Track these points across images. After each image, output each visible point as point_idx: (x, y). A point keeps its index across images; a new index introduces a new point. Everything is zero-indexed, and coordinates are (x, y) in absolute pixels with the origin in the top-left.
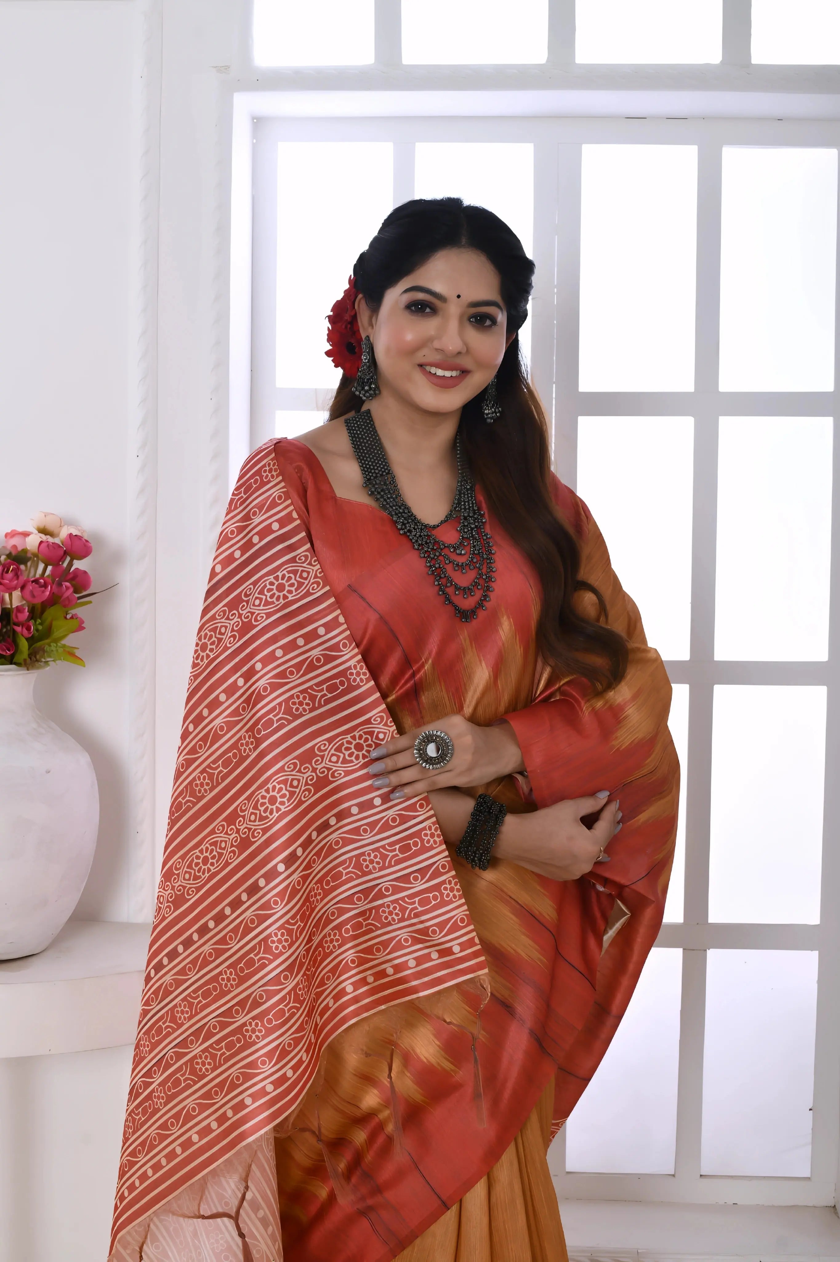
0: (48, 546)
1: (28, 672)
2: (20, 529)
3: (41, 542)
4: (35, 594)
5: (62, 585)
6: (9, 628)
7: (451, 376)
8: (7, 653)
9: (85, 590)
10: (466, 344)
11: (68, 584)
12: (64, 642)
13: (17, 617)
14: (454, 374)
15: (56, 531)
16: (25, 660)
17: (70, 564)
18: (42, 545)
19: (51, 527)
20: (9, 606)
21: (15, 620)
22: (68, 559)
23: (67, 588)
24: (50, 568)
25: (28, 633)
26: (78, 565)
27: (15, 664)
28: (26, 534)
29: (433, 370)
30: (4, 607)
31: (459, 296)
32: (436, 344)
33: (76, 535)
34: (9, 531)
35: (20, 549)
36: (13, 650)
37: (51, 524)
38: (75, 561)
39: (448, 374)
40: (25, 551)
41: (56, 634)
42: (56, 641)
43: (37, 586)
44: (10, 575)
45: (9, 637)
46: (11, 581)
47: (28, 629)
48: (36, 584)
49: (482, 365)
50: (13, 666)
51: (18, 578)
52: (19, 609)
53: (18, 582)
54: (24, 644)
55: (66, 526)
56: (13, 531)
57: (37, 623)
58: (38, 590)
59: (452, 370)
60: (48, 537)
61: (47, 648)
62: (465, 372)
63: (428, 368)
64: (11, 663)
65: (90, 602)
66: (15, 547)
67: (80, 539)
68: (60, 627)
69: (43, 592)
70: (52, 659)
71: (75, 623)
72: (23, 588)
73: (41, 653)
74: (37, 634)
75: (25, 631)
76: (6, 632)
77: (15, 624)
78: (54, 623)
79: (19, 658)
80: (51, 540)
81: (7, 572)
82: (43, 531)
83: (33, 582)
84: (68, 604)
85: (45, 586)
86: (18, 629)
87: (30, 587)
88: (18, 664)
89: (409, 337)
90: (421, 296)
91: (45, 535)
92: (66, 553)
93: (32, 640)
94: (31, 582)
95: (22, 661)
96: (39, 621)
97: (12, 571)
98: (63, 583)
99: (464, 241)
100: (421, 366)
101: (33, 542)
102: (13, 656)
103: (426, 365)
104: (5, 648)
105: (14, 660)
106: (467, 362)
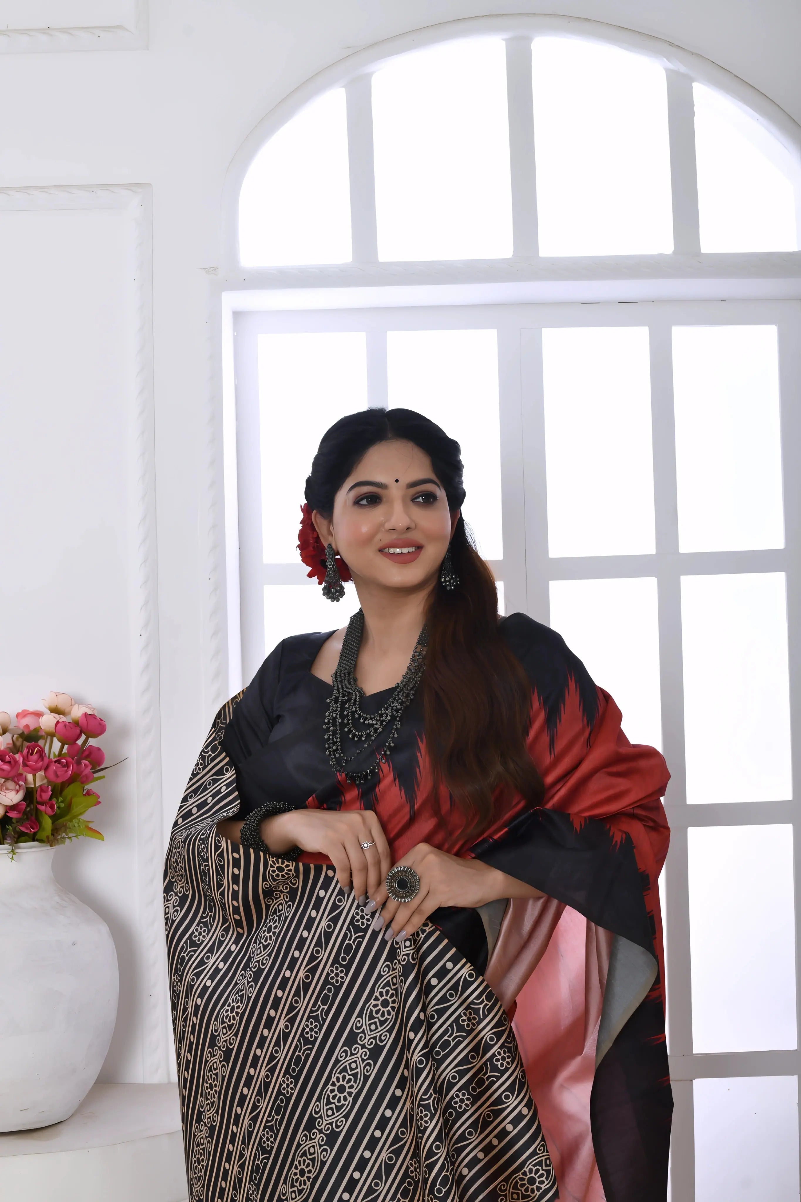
0: (65, 725)
1: (51, 848)
2: (31, 709)
3: (58, 722)
4: (59, 773)
5: (81, 763)
6: (32, 806)
7: (409, 552)
8: (31, 831)
9: (99, 765)
10: (412, 521)
11: (86, 762)
12: (83, 817)
13: (41, 796)
14: (411, 550)
15: (67, 710)
16: (48, 837)
17: (86, 741)
18: (59, 725)
19: (62, 706)
20: (33, 786)
21: (39, 799)
22: (83, 737)
23: (86, 765)
24: (66, 746)
25: (52, 811)
26: (92, 742)
27: (37, 840)
28: (38, 715)
29: (391, 550)
30: (28, 786)
31: (397, 481)
32: (388, 526)
33: (90, 715)
34: (20, 711)
35: (32, 727)
36: (37, 829)
37: (60, 702)
38: (90, 739)
39: (405, 550)
40: (37, 730)
41: (75, 810)
42: (75, 817)
43: (59, 765)
44: (35, 757)
45: (32, 815)
46: (36, 762)
47: (52, 807)
48: (58, 764)
49: (433, 538)
50: (35, 843)
51: (42, 760)
52: (42, 789)
53: (43, 763)
54: (47, 823)
55: (76, 706)
56: (24, 711)
57: (60, 801)
58: (61, 771)
59: (408, 547)
60: (61, 716)
61: (70, 824)
62: (420, 548)
63: (387, 550)
64: (34, 840)
65: (103, 777)
66: (27, 726)
67: (95, 718)
68: (79, 802)
69: (66, 771)
70: (75, 835)
71: (91, 799)
72: (46, 769)
73: (63, 829)
74: (58, 811)
75: (49, 810)
76: (29, 811)
77: (38, 803)
78: (74, 800)
79: (43, 835)
80: (62, 719)
81: (32, 754)
82: (55, 710)
83: (56, 762)
84: (87, 779)
85: (67, 765)
86: (42, 808)
87: (53, 767)
88: (40, 841)
89: (365, 529)
90: (365, 489)
91: (59, 715)
92: (81, 732)
93: (55, 818)
94: (54, 763)
95: (45, 838)
96: (61, 799)
97: (36, 753)
98: (82, 761)
99: (390, 435)
100: (381, 550)
101: (48, 721)
102: (35, 834)
103: (384, 549)
104: (29, 826)
105: (37, 837)
106: (419, 538)
